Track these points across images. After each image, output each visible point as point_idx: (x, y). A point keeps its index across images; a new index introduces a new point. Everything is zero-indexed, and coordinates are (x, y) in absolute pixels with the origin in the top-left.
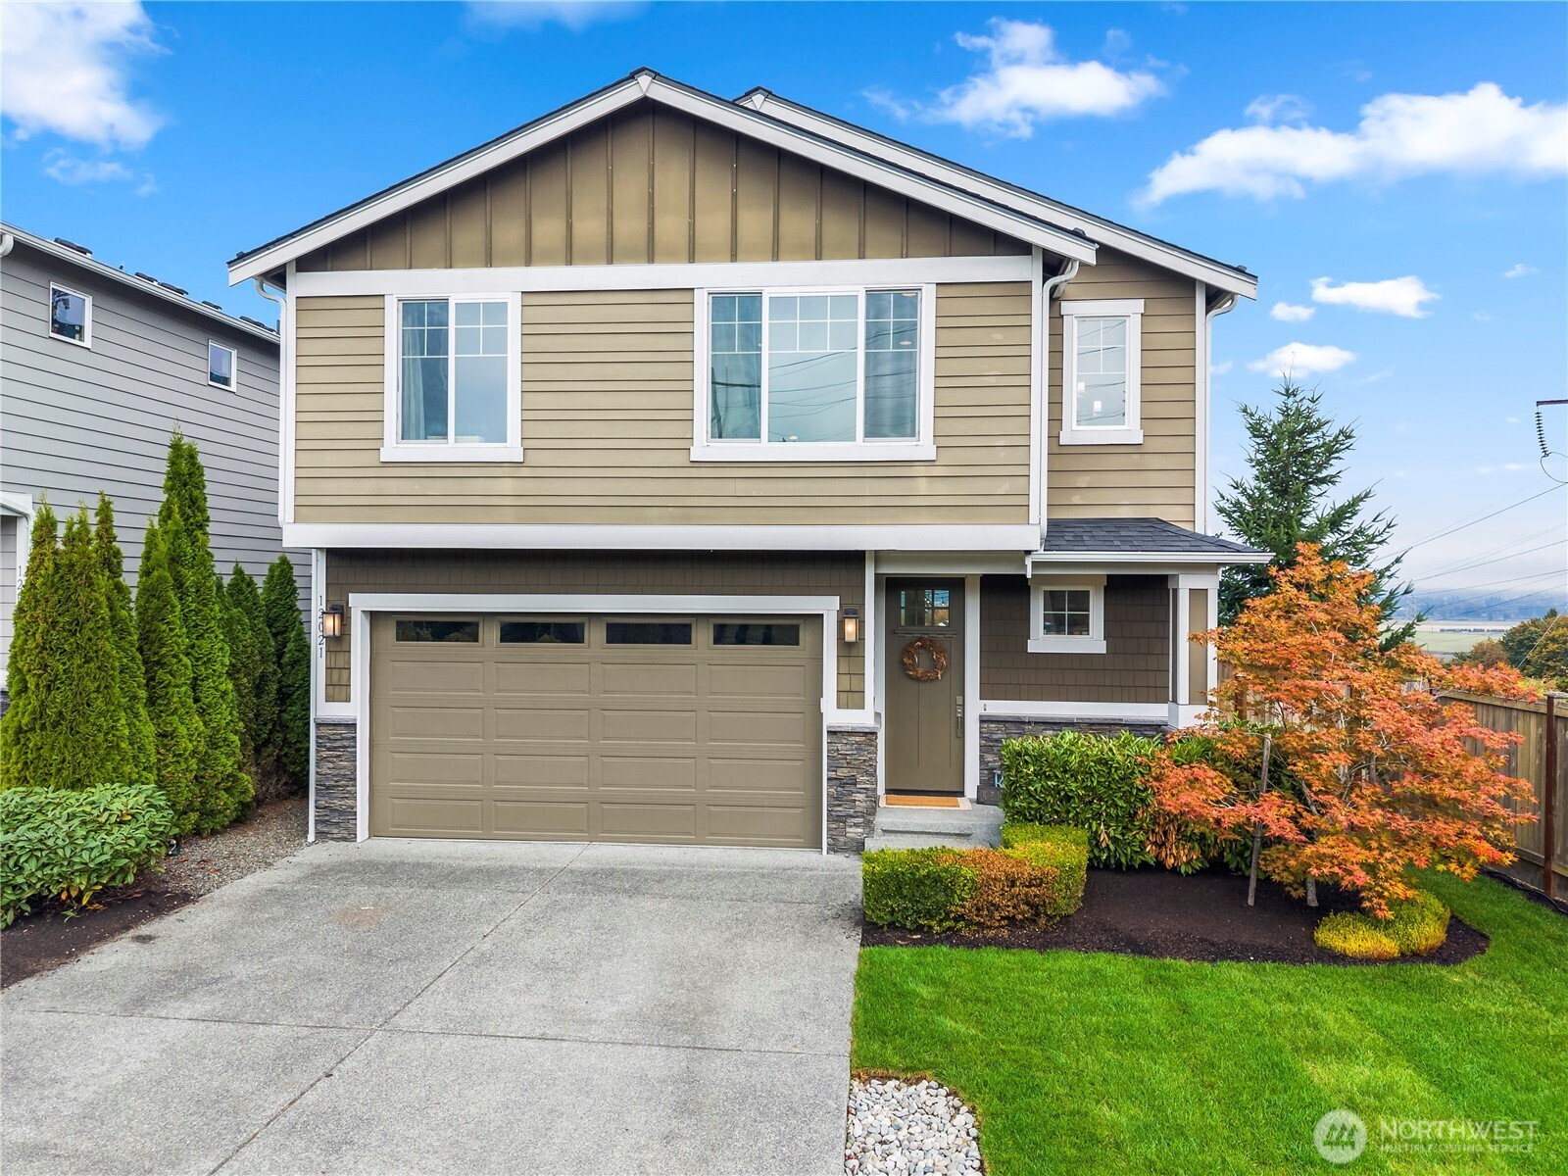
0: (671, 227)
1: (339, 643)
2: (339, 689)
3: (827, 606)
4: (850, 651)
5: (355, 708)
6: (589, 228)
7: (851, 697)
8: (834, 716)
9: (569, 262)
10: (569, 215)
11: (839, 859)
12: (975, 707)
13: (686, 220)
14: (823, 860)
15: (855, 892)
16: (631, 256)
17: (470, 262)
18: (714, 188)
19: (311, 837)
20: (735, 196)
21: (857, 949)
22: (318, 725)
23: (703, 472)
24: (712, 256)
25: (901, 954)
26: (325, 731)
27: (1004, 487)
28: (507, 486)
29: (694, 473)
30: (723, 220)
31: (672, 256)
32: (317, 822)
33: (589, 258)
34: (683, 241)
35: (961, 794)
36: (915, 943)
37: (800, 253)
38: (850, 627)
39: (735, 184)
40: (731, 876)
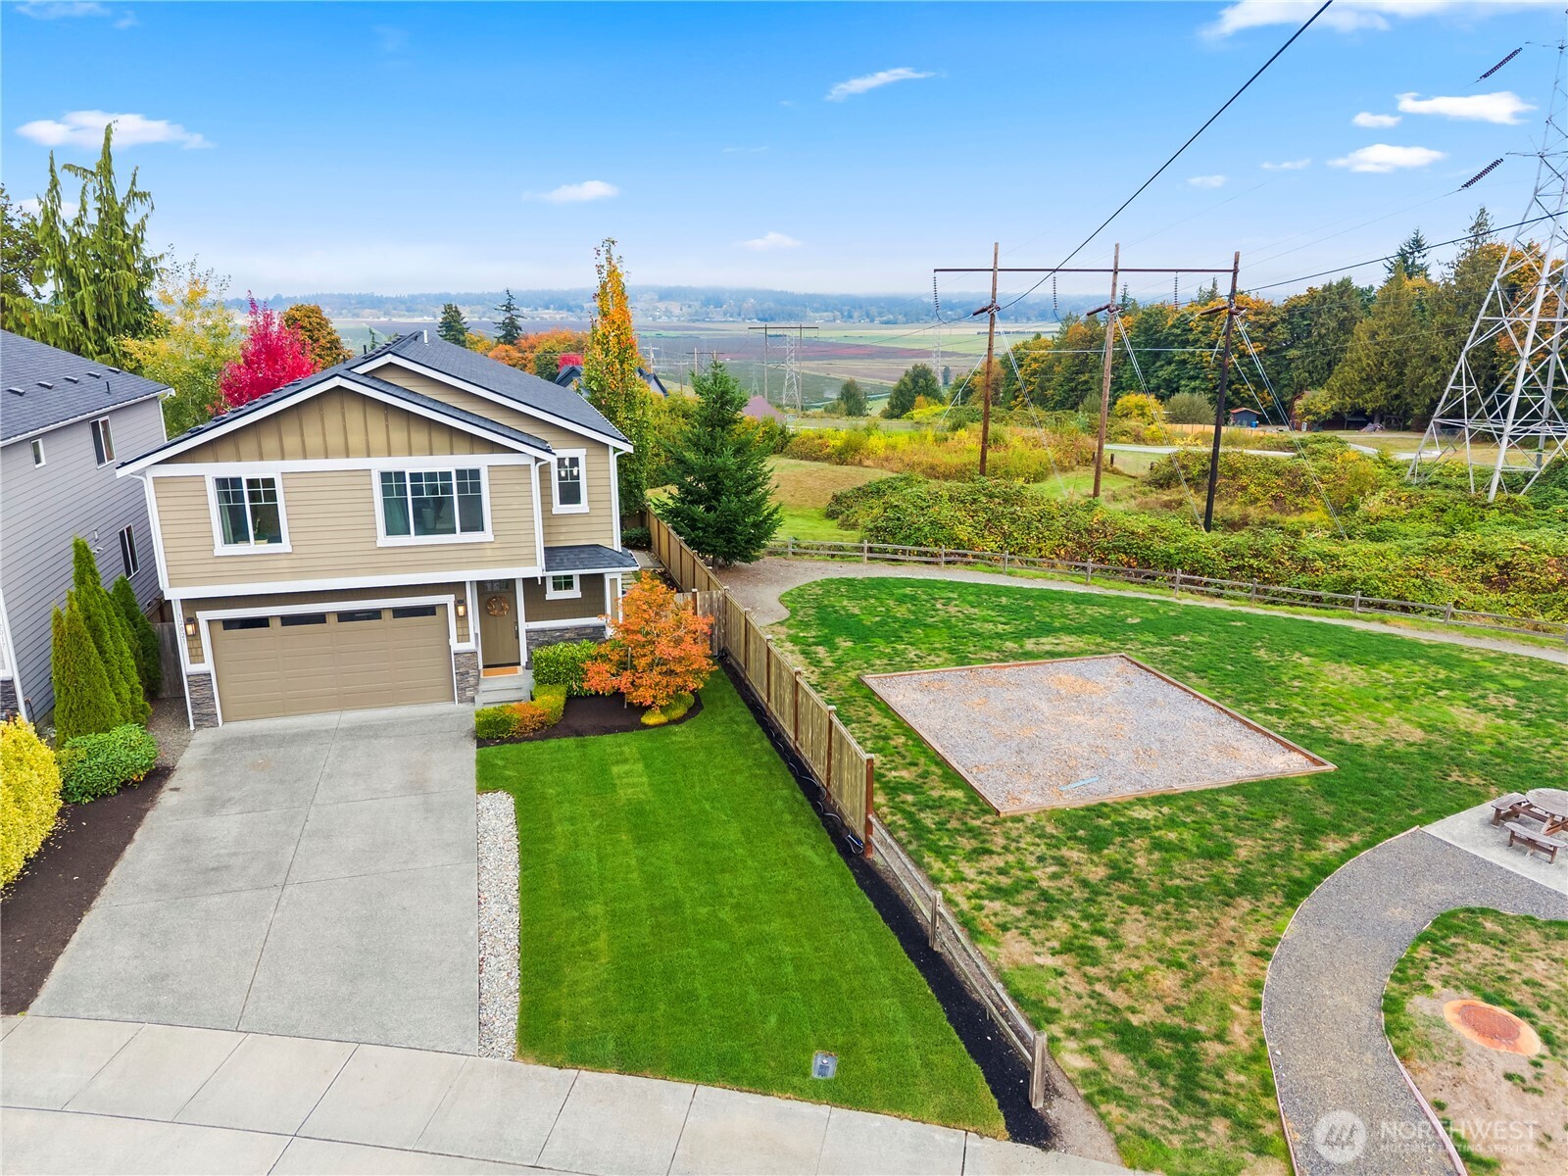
0: (356, 440)
1: (194, 637)
2: (196, 656)
3: (449, 599)
4: (462, 619)
5: (207, 666)
6: (313, 440)
7: (463, 637)
8: (456, 646)
9: (305, 458)
10: (302, 435)
11: (463, 706)
12: (524, 626)
13: (363, 438)
14: (457, 706)
15: (472, 723)
16: (337, 455)
17: (252, 459)
18: (377, 423)
19: (192, 728)
20: (387, 426)
21: (475, 749)
22: (188, 676)
23: (384, 552)
24: (379, 454)
25: (492, 750)
26: (191, 678)
27: (525, 551)
28: (285, 563)
29: (379, 552)
30: (382, 437)
31: (358, 455)
32: (194, 721)
33: (315, 456)
34: (363, 446)
35: (519, 664)
36: (497, 744)
37: (421, 452)
38: (461, 609)
39: (387, 420)
40: (417, 722)
